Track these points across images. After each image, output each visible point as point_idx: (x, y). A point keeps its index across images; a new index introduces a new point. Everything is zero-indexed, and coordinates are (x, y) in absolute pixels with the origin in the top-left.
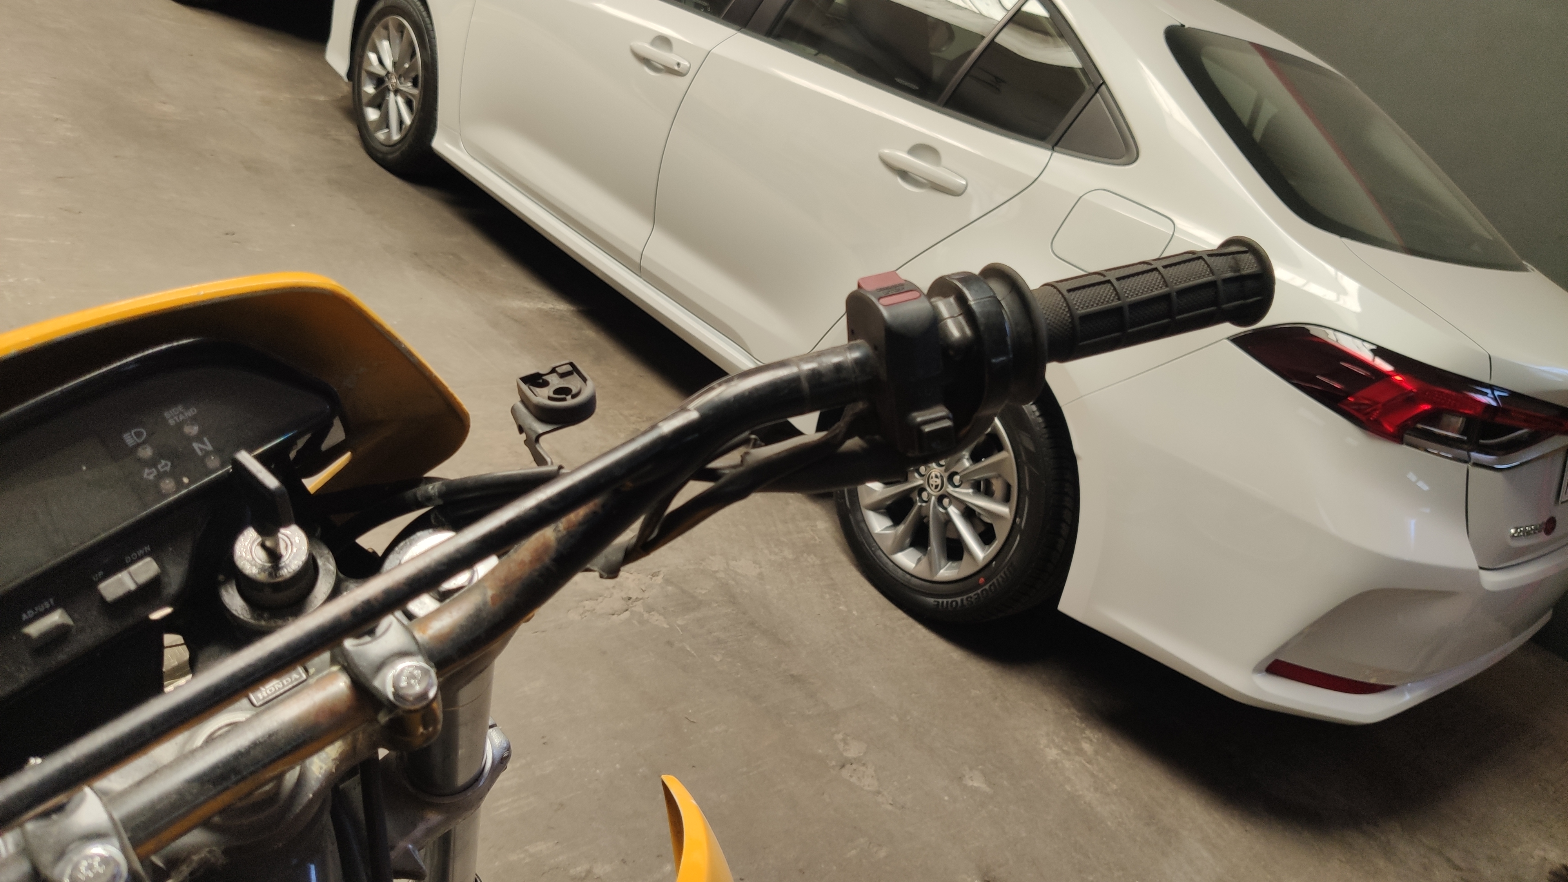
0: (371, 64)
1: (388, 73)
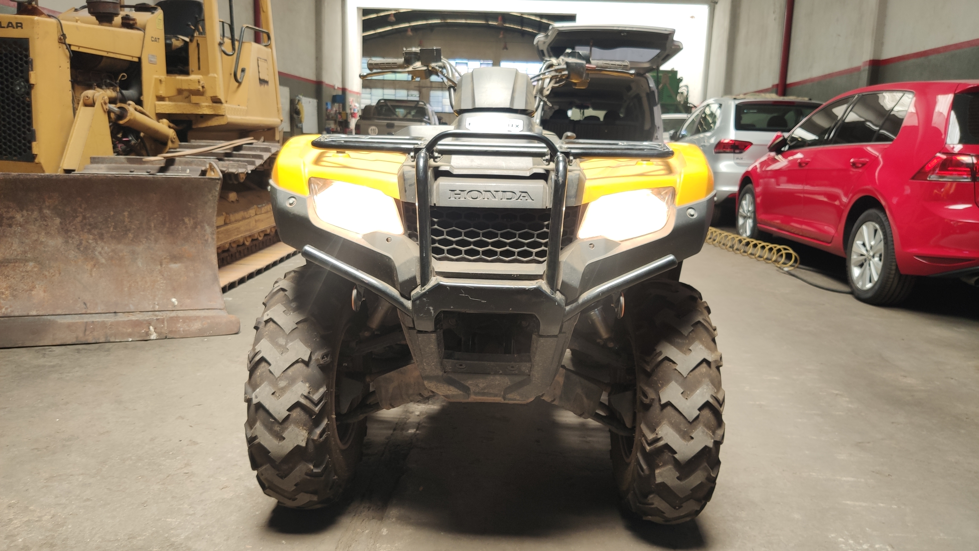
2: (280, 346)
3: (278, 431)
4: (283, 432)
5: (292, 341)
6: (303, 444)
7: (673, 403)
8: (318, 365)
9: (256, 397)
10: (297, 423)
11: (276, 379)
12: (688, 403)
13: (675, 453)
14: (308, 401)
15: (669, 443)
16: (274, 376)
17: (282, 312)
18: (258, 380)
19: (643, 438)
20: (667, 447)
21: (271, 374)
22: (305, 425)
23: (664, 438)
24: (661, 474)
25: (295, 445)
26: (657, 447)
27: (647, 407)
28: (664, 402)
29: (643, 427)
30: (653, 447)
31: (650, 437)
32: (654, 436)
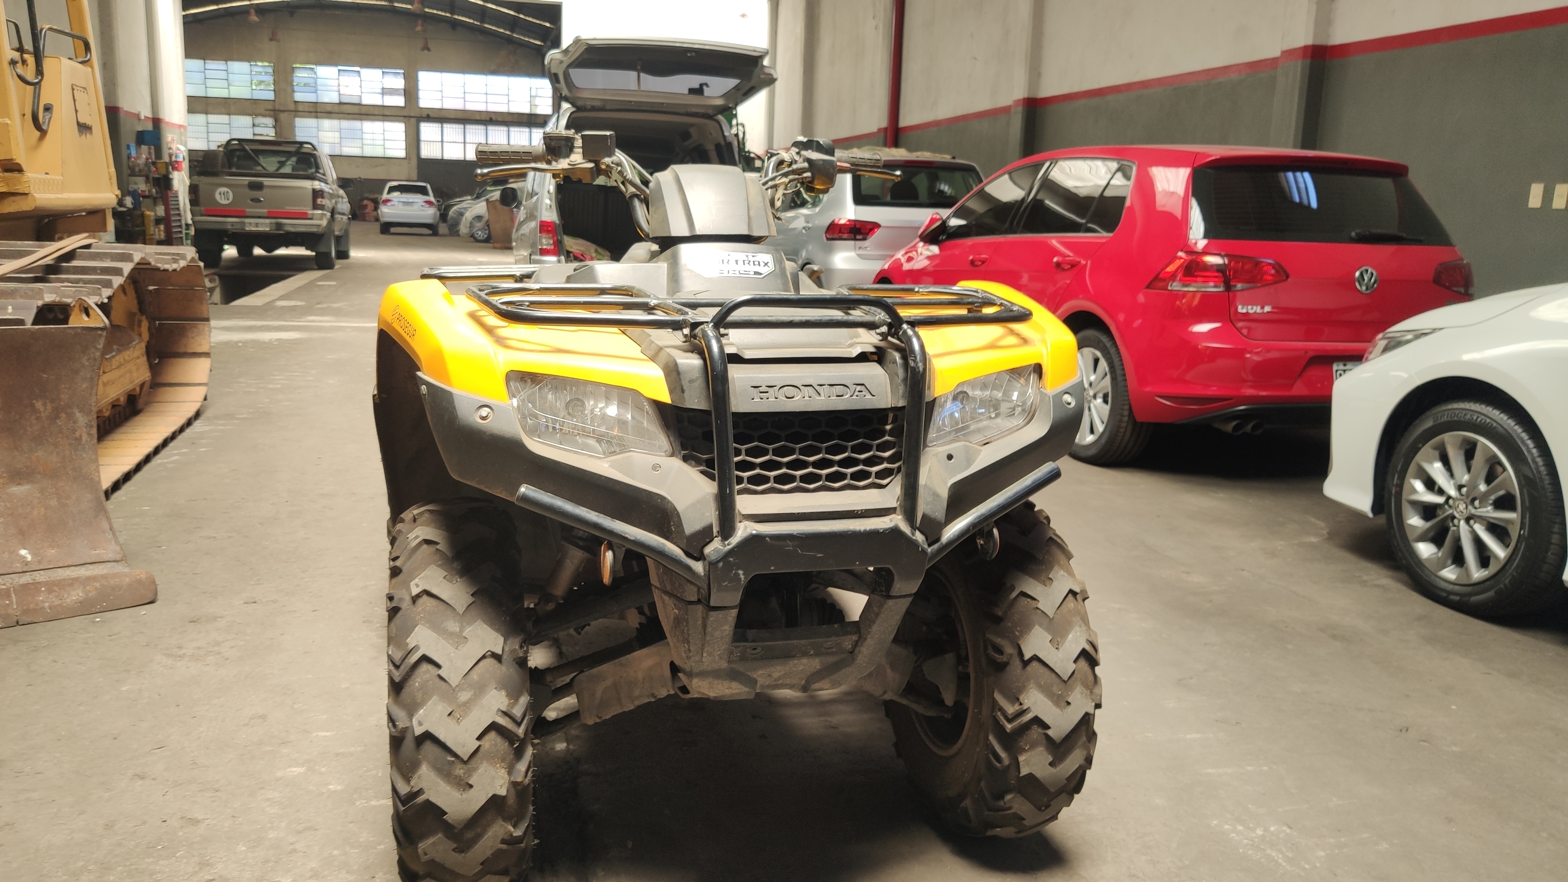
0: (1414, 491)
1: (1449, 498)
2: (452, 634)
3: (461, 777)
4: (470, 776)
5: (470, 623)
6: (503, 792)
7: (1041, 656)
8: (514, 660)
9: (420, 724)
10: (491, 757)
11: (454, 690)
12: (1060, 654)
13: (1048, 727)
14: (507, 719)
15: (1039, 716)
16: (449, 684)
17: (441, 579)
18: (419, 696)
19: (999, 713)
20: (1037, 721)
21: (442, 683)
22: (503, 760)
23: (1032, 709)
24: (1027, 762)
25: (490, 795)
26: (1023, 723)
27: (1001, 667)
28: (1027, 656)
29: (998, 696)
30: (1015, 724)
31: (1011, 709)
32: (1017, 707)
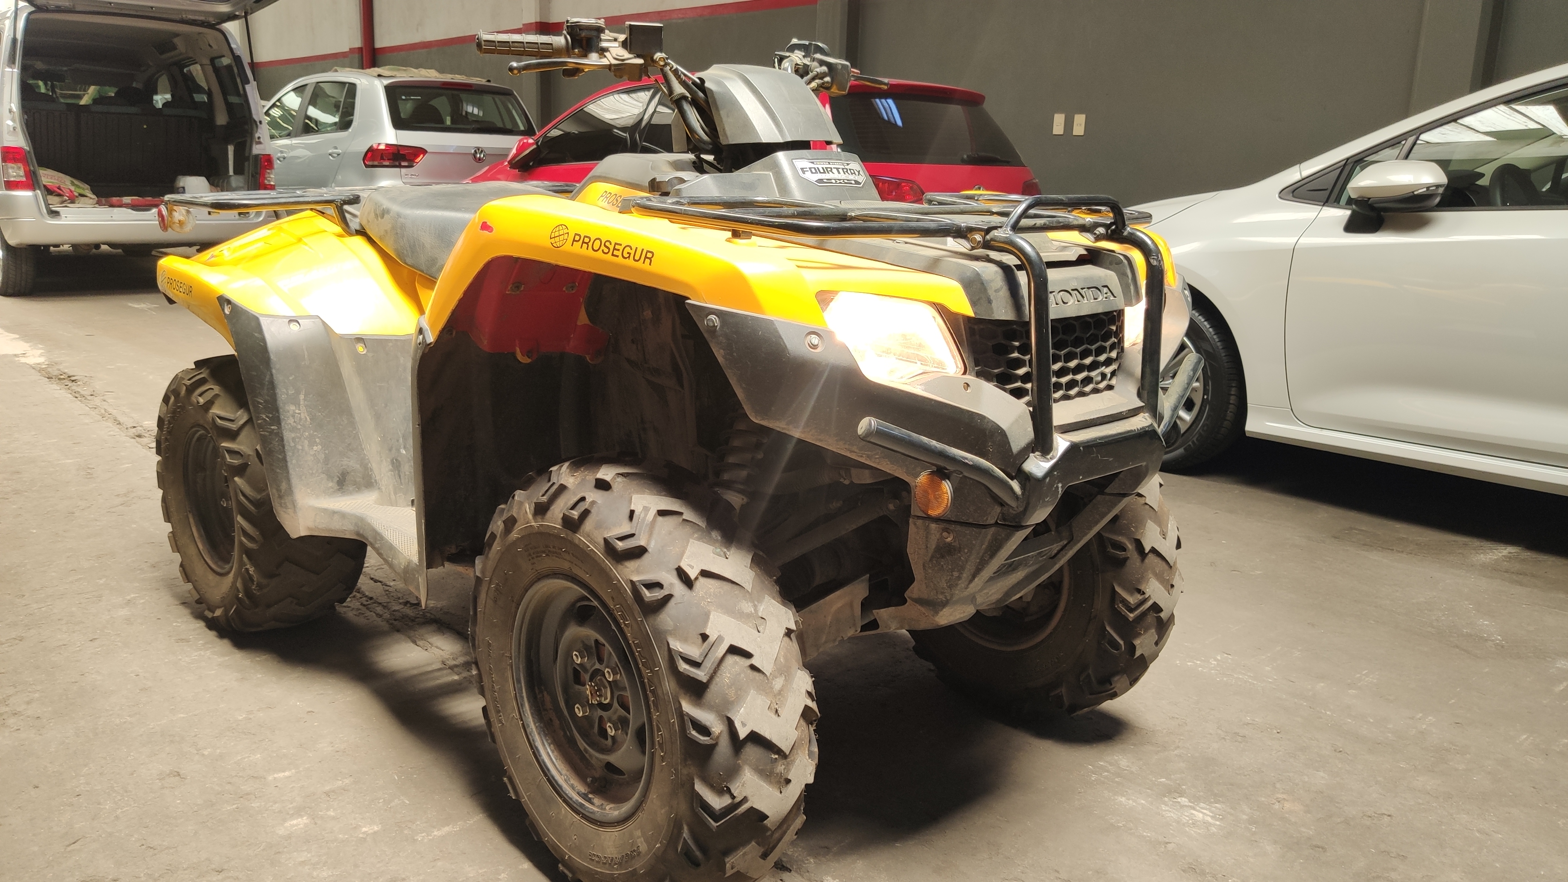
3: (781, 774)
4: (789, 771)
5: (760, 601)
6: (811, 779)
7: (1155, 548)
9: (743, 724)
10: (802, 747)
11: (768, 679)
12: (1166, 544)
13: (1159, 610)
14: (810, 699)
15: (1156, 602)
19: (1120, 605)
20: (1154, 607)
22: (808, 745)
23: (1152, 596)
24: (1142, 644)
25: (803, 786)
26: (1143, 611)
27: (1122, 563)
28: (1147, 550)
29: (1118, 589)
30: (1137, 612)
31: (1132, 600)
32: (1140, 597)
